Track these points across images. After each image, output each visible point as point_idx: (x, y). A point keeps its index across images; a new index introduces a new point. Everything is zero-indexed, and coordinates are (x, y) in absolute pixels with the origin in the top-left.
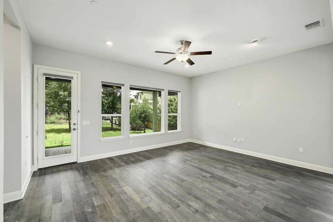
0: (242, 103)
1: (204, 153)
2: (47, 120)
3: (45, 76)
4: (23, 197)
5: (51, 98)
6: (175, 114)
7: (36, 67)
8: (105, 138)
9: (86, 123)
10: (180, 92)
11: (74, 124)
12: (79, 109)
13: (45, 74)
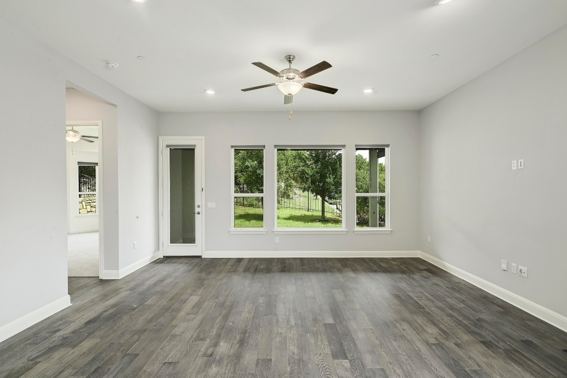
0: (522, 160)
3: (169, 149)
4: (121, 277)
6: (381, 194)
7: (160, 138)
8: (239, 229)
9: (212, 205)
10: (388, 146)
11: (199, 207)
12: (203, 186)
13: (168, 146)
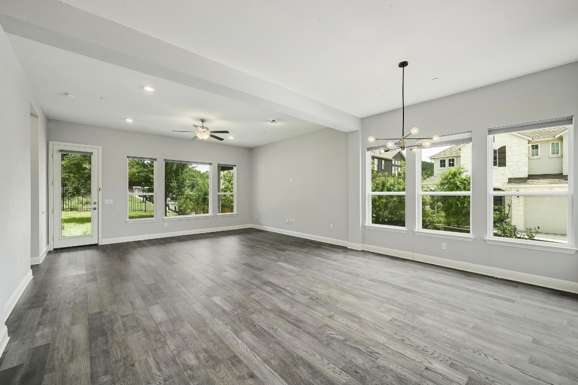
0: (293, 179)
1: (250, 237)
2: (65, 206)
3: (61, 153)
4: (41, 263)
5: (71, 172)
7: (51, 143)
9: (109, 201)
10: (235, 166)
11: (95, 204)
12: (101, 187)
13: (61, 151)
